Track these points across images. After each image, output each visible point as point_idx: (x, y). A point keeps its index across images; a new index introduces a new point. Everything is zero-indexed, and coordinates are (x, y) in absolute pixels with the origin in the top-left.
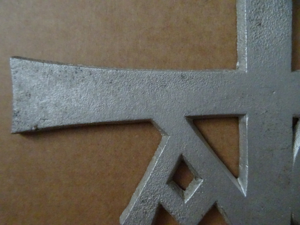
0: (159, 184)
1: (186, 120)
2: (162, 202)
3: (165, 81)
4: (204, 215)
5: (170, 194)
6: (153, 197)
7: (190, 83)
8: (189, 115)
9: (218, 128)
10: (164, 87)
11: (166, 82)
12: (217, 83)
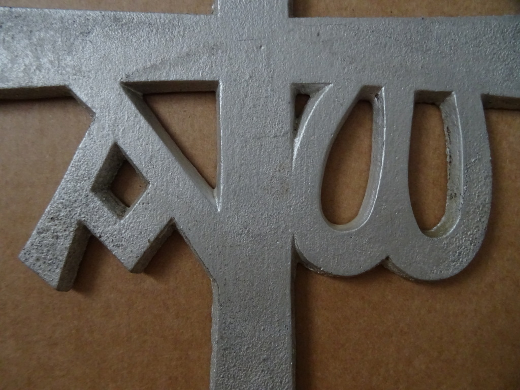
0: (79, 191)
1: (122, 89)
2: (84, 220)
3: (88, 26)
4: (152, 240)
5: (96, 207)
6: (70, 211)
7: (128, 30)
8: (127, 80)
9: (185, 109)
10: (86, 35)
11: (90, 28)
12: (171, 31)
